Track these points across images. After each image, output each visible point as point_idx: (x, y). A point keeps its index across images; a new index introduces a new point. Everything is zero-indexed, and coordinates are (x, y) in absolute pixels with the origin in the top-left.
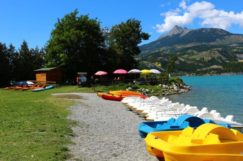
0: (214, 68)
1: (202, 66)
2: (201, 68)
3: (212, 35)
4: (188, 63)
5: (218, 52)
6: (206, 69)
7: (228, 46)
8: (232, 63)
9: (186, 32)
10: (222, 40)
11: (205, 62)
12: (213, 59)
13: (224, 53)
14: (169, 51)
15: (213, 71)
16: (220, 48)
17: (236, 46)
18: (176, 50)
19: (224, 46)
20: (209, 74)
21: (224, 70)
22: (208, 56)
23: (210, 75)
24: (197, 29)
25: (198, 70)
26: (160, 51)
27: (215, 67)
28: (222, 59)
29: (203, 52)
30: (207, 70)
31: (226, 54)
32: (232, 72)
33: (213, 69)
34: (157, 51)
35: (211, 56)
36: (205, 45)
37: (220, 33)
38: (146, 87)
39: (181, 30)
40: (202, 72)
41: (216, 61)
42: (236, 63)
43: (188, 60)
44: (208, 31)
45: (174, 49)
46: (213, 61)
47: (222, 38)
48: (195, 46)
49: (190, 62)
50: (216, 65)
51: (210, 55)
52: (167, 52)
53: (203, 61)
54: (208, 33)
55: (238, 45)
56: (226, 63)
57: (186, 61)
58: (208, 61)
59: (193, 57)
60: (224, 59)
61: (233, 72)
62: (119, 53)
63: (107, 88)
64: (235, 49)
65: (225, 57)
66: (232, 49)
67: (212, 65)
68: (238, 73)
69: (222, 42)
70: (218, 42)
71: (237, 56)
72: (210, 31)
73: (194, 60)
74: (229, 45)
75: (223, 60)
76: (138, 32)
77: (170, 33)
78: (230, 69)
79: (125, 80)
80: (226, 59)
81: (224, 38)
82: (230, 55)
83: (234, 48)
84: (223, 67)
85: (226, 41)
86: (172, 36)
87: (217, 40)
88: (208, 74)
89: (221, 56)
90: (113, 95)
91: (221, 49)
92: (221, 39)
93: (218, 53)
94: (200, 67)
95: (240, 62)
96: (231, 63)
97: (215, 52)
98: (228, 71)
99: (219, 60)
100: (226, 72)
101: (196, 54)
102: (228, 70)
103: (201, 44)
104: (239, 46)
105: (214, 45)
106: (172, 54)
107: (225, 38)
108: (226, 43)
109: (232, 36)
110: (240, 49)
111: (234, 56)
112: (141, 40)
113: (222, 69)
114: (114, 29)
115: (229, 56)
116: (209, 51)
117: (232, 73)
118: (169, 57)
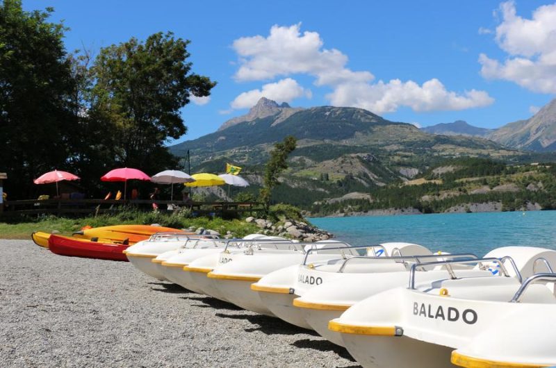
0: (353, 198)
1: (325, 193)
2: (323, 198)
3: (346, 124)
4: (293, 186)
5: (360, 161)
6: (334, 202)
7: (380, 148)
8: (392, 188)
9: (287, 114)
10: (367, 135)
11: (331, 184)
12: (350, 178)
13: (372, 164)
14: (247, 157)
15: (350, 206)
16: (364, 152)
17: (397, 151)
18: (264, 155)
19: (371, 149)
20: (342, 212)
21: (374, 203)
22: (338, 172)
23: (343, 214)
24: (312, 108)
25: (316, 203)
26: (225, 158)
27: (354, 195)
28: (368, 177)
29: (325, 162)
30: (337, 202)
31: (377, 167)
32: (393, 207)
33: (351, 202)
34: (218, 157)
35: (345, 172)
36: (330, 146)
37: (363, 120)
38: (206, 224)
39: (275, 110)
40: (325, 207)
41: (355, 183)
42: (400, 187)
43: (293, 179)
44: (338, 113)
45: (259, 152)
46: (349, 184)
47: (368, 132)
48: (308, 148)
49: (296, 185)
50: (358, 191)
51: (342, 168)
52: (243, 161)
53: (327, 183)
54: (336, 118)
55: (401, 147)
56: (379, 188)
57: (289, 182)
58: (339, 181)
59: (304, 173)
60: (373, 177)
61: (393, 209)
62: (121, 124)
63: (78, 224)
64: (396, 155)
65: (375, 174)
66: (390, 155)
67: (347, 192)
68: (404, 209)
69: (369, 141)
70: (359, 139)
71: (401, 172)
72: (341, 113)
73: (306, 179)
74: (383, 146)
75: (371, 180)
76: (181, 72)
77: (249, 115)
78: (388, 202)
79: (141, 201)
80: (377, 179)
81: (372, 131)
82: (387, 169)
83: (394, 153)
84: (373, 196)
85: (376, 138)
86: (254, 123)
87: (358, 134)
88: (338, 211)
89: (367, 171)
90: (96, 240)
91: (365, 155)
92: (365, 133)
93: (359, 164)
94: (321, 196)
95: (408, 186)
96: (389, 187)
97: (353, 161)
98: (383, 206)
99: (363, 182)
100: (379, 207)
101: (311, 167)
102: (383, 203)
103: (322, 142)
104: (405, 151)
105: (350, 147)
106: (254, 165)
107: (374, 130)
108: (377, 143)
109: (388, 126)
110: (407, 157)
111: (395, 172)
112: (188, 98)
113: (371, 201)
114: (107, 56)
115: (384, 172)
116: (340, 159)
117: (393, 211)
118: (247, 172)
